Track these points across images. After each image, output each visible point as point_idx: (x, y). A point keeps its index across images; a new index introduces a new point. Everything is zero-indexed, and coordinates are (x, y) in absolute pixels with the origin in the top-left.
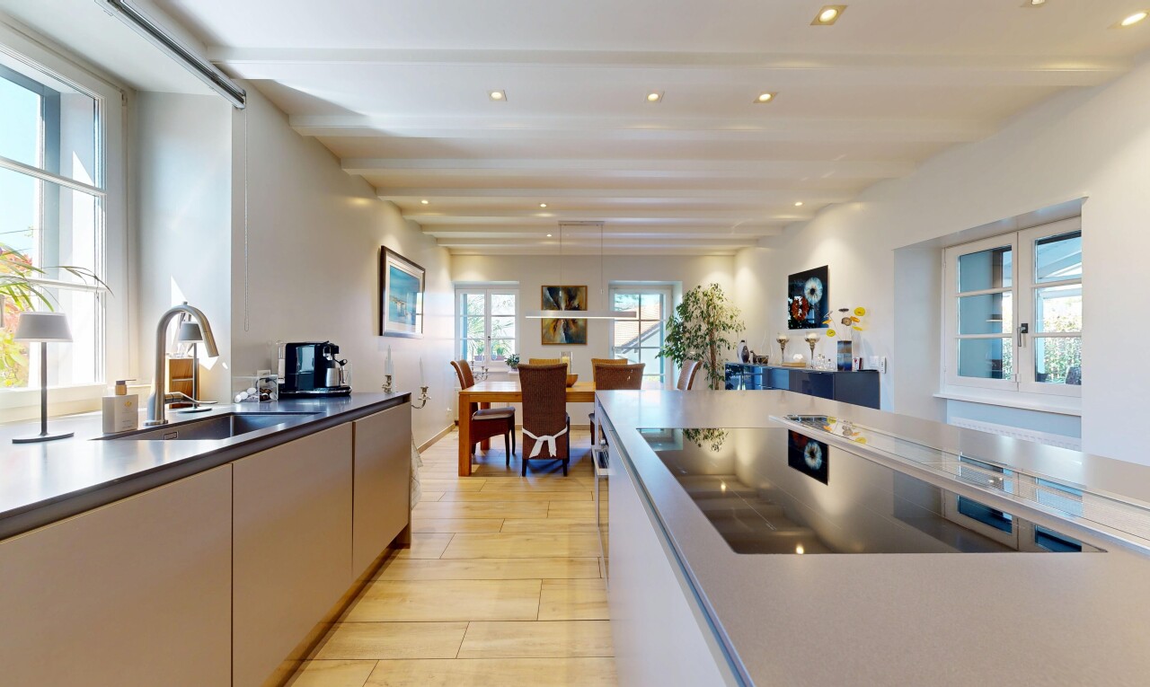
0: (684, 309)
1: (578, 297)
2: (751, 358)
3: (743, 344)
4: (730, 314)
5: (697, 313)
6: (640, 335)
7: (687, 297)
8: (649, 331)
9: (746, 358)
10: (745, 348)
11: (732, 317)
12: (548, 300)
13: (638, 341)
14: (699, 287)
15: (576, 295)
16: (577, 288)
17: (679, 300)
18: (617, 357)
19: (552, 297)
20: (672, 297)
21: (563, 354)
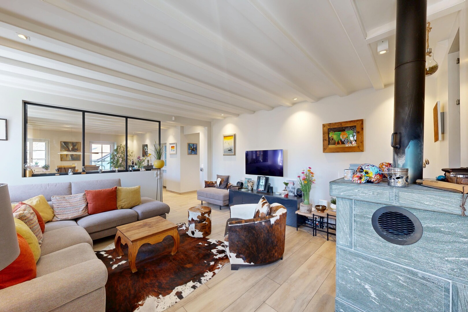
0: (116, 150)
1: (77, 146)
2: (134, 164)
3: (133, 160)
4: (131, 152)
5: (120, 152)
6: (102, 157)
7: (117, 147)
8: (105, 156)
9: (133, 164)
10: (133, 161)
11: (132, 153)
12: (64, 146)
13: (101, 159)
14: (121, 145)
15: (76, 145)
16: (77, 143)
17: (116, 148)
18: (93, 164)
19: (65, 145)
20: (114, 146)
21: (73, 164)
